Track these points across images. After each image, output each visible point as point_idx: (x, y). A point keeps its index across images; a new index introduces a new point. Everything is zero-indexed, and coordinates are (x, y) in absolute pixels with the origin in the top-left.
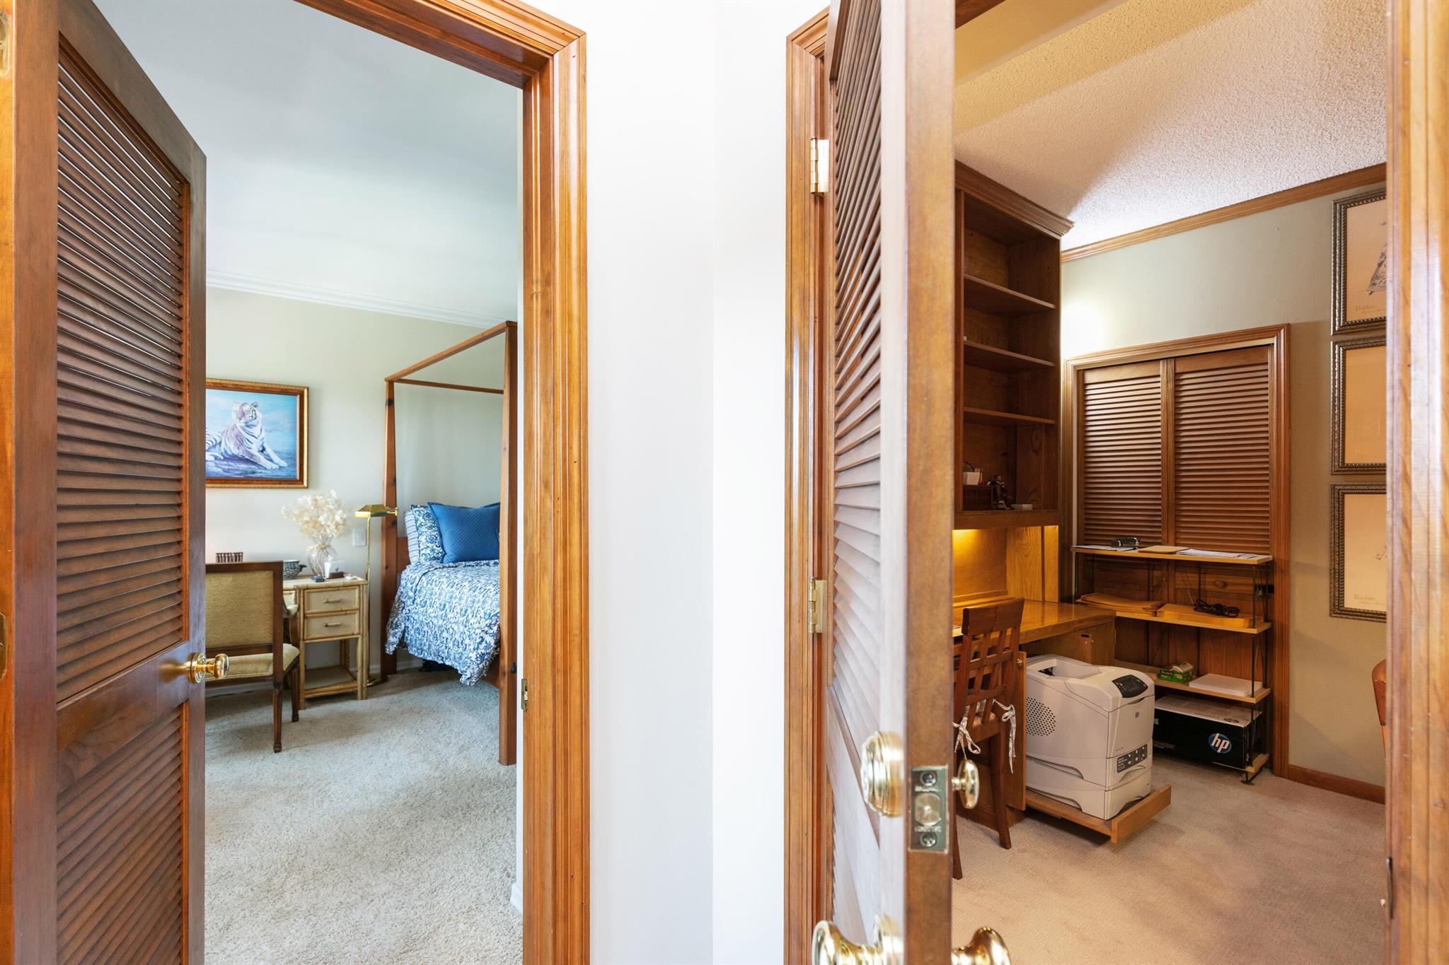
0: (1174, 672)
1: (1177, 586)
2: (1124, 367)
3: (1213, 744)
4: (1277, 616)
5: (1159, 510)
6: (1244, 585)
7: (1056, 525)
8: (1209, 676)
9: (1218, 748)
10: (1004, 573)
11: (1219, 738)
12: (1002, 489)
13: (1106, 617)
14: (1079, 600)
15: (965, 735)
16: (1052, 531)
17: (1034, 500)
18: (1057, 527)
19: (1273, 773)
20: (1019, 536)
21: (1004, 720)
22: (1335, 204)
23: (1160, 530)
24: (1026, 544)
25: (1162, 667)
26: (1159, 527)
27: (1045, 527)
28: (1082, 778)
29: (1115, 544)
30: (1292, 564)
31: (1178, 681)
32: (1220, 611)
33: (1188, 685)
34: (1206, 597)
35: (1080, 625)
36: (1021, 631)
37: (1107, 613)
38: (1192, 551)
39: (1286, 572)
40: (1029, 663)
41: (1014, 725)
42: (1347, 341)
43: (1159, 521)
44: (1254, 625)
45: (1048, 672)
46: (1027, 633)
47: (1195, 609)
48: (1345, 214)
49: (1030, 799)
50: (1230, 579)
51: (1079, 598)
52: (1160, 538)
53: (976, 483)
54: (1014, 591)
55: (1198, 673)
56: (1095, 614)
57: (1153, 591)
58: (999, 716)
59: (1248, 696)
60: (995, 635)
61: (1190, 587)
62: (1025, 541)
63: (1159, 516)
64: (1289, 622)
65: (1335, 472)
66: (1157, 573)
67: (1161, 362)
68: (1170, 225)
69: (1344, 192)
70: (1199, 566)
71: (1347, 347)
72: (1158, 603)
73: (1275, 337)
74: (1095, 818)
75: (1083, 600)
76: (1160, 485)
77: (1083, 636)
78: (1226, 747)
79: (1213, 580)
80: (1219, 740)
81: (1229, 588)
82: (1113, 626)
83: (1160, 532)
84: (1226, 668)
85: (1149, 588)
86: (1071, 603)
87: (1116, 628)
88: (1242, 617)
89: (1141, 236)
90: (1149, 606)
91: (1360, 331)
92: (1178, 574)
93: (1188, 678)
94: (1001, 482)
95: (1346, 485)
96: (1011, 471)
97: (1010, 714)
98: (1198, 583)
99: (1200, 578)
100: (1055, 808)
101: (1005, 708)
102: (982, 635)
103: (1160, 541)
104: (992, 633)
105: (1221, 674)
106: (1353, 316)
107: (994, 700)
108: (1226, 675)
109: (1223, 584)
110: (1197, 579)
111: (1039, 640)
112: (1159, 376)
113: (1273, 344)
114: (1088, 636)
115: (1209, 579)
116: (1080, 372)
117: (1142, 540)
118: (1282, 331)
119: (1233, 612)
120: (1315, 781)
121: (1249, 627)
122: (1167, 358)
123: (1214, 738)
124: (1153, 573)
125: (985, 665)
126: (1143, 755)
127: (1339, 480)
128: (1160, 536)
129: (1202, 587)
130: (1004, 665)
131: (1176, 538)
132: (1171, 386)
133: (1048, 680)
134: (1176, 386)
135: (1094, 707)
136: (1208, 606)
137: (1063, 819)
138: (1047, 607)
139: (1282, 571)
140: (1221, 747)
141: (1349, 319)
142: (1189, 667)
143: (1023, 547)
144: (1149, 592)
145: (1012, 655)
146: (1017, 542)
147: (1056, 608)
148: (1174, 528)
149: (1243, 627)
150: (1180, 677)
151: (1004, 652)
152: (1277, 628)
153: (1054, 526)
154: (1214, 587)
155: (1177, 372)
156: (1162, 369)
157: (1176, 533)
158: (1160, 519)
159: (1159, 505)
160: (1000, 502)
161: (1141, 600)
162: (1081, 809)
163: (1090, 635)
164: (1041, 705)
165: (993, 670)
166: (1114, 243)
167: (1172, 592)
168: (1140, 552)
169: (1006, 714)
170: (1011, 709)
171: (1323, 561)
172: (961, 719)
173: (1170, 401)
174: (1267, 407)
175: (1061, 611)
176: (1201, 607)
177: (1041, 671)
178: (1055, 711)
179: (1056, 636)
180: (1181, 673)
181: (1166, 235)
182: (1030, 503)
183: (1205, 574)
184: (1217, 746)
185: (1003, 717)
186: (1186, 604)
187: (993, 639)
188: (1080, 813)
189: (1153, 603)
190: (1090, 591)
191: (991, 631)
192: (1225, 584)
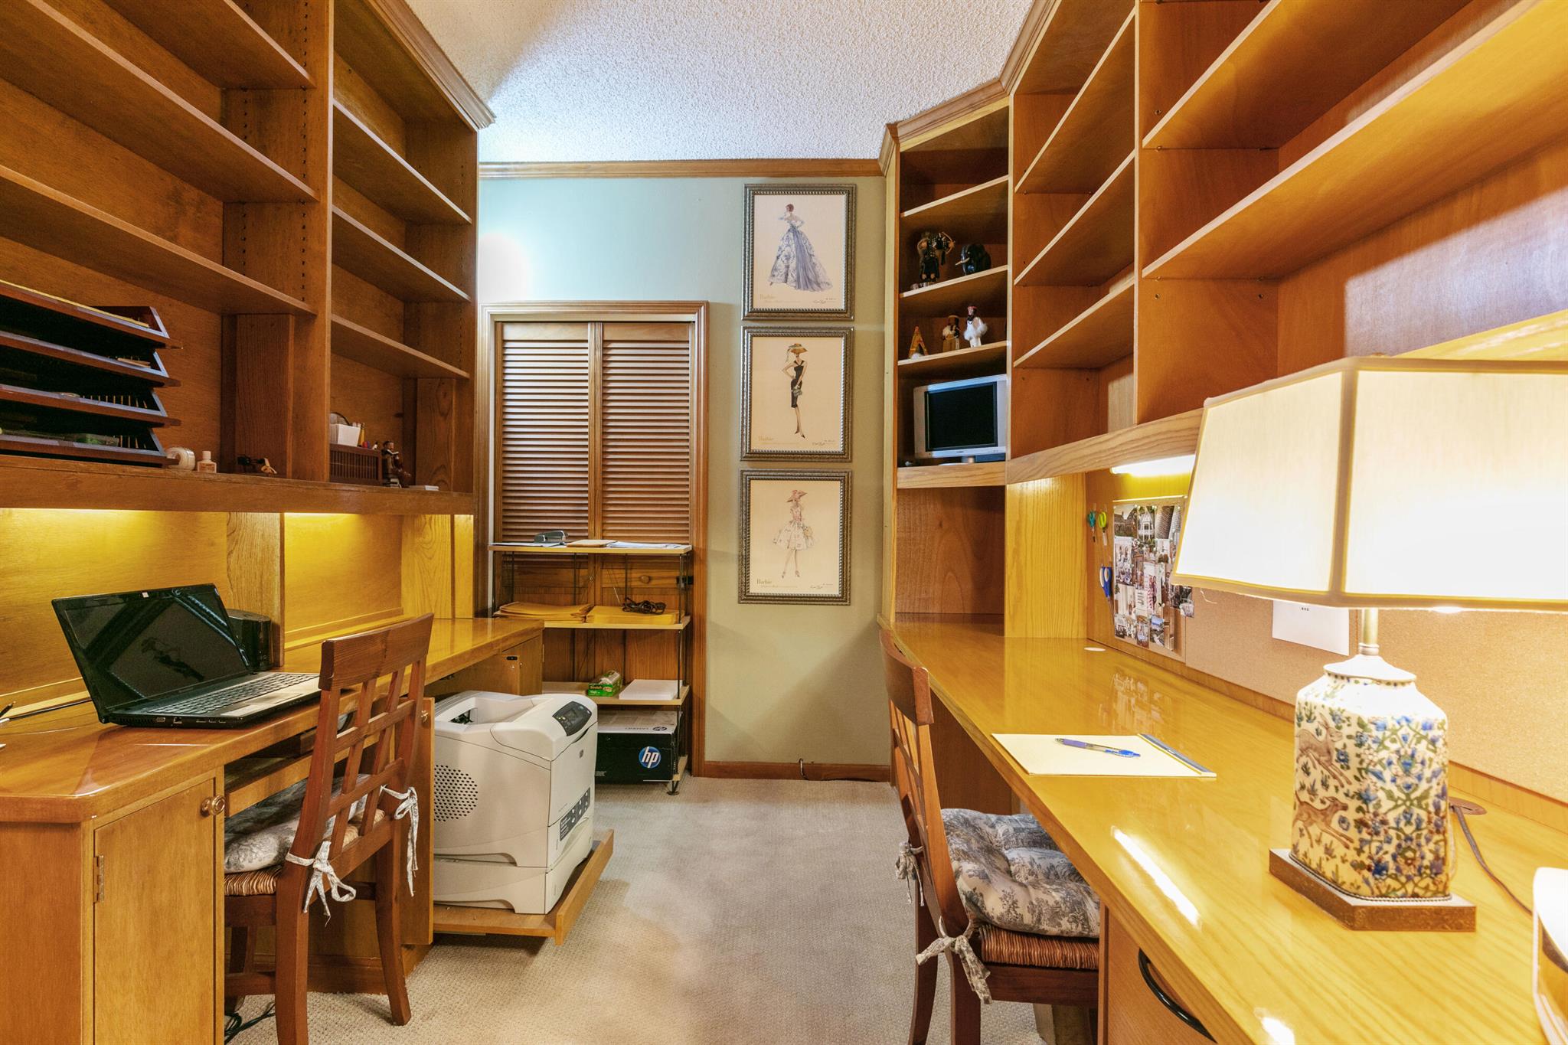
0: (603, 686)
1: (604, 586)
2: (549, 325)
3: (643, 761)
4: (696, 608)
5: (586, 498)
6: (666, 579)
7: (471, 514)
8: (635, 682)
9: (648, 763)
10: (397, 584)
11: (649, 752)
12: (395, 462)
13: (533, 630)
14: (498, 613)
15: (325, 876)
16: (465, 522)
17: (439, 481)
18: (472, 516)
19: (691, 775)
20: (419, 531)
21: (399, 817)
22: (746, 188)
23: (587, 521)
24: (429, 543)
25: (590, 681)
26: (586, 518)
27: (456, 516)
28: (514, 863)
29: (539, 540)
30: (709, 554)
31: (608, 694)
32: (647, 608)
33: (618, 697)
34: (632, 595)
35: (504, 644)
36: (427, 665)
37: (535, 625)
38: (619, 543)
39: (704, 562)
40: (439, 711)
41: (415, 820)
42: (754, 328)
43: (586, 511)
44: (680, 620)
45: (464, 719)
46: (435, 667)
47: (623, 609)
48: (753, 200)
49: (440, 922)
50: (654, 573)
51: (498, 610)
52: (586, 531)
53: (354, 443)
54: (412, 609)
55: (625, 682)
56: (520, 627)
57: (579, 594)
58: (390, 815)
59: (675, 697)
60: (384, 680)
61: (617, 585)
62: (428, 538)
63: (586, 505)
64: (706, 613)
65: (744, 459)
66: (583, 572)
67: (589, 325)
68: (600, 165)
69: (752, 178)
70: (626, 561)
71: (756, 334)
72: (586, 606)
73: (697, 314)
74: (532, 916)
75: (502, 611)
76: (587, 469)
77: (509, 658)
78: (655, 761)
79: (639, 575)
80: (650, 754)
81: (654, 582)
82: (541, 641)
83: (586, 524)
84: (650, 673)
85: (575, 591)
86: (487, 616)
87: (544, 643)
88: (669, 613)
89: (570, 169)
90: (578, 611)
91: (763, 320)
92: (605, 572)
93: (618, 689)
94: (393, 450)
95: (752, 471)
96: (409, 439)
97: (408, 803)
98: (624, 580)
99: (626, 573)
100: (478, 923)
101: (401, 797)
102: (361, 684)
103: (586, 534)
104: (378, 679)
105: (646, 679)
106: (759, 305)
107: (382, 788)
108: (650, 679)
109: (647, 578)
110: (624, 576)
111: (452, 675)
112: (586, 341)
113: (694, 322)
114: (515, 658)
115: (635, 574)
116: (499, 324)
117: (570, 534)
118: (703, 308)
119: (659, 608)
120: (726, 772)
121: (676, 623)
122: (595, 322)
123: (644, 752)
124: (579, 572)
125: (365, 737)
126: (587, 804)
127: (746, 466)
128: (587, 528)
129: (629, 584)
130: (398, 726)
131: (603, 530)
132: (599, 354)
133: (468, 732)
134: (604, 355)
135: (531, 758)
136: (636, 604)
137: (488, 934)
138: (457, 626)
139: (701, 560)
140: (651, 761)
141: (756, 306)
142: (617, 676)
143: (424, 546)
144: (575, 594)
145: (414, 707)
146: (416, 540)
147: (470, 624)
148: (601, 519)
149: (671, 624)
150: (609, 690)
151: (399, 707)
152: (696, 620)
153: (468, 516)
154: (639, 583)
155: (605, 339)
156: (590, 333)
157: (603, 524)
158: (586, 508)
159: (586, 492)
160: (392, 480)
161: (566, 605)
162: (512, 910)
163: (518, 656)
164: (456, 772)
165: (381, 738)
166: (540, 170)
167: (598, 593)
168: (569, 546)
169: (403, 806)
170: (412, 793)
171: (733, 549)
172: (317, 849)
173: (598, 372)
174: (688, 388)
175: (478, 629)
176: (630, 606)
177: (454, 721)
178: (477, 776)
179: (474, 665)
180: (610, 686)
181: (596, 177)
182: (435, 485)
183: (631, 569)
184: (647, 761)
185: (398, 811)
186: (613, 604)
187: (381, 687)
188: (513, 917)
189: (582, 607)
190: (510, 600)
191: (377, 675)
192: (650, 579)
